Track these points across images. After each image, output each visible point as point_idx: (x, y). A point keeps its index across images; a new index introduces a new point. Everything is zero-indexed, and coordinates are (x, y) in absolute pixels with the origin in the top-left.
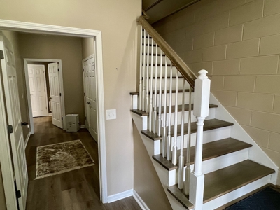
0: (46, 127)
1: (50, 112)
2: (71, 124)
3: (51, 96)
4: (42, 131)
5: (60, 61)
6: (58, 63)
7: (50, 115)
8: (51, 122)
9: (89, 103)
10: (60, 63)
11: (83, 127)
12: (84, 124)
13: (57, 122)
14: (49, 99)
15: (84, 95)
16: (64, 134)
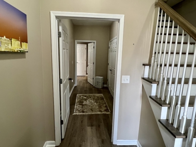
0: (84, 83)
1: (87, 74)
2: (98, 82)
3: (88, 64)
4: (81, 85)
5: (95, 41)
7: (87, 75)
8: (87, 80)
9: (111, 70)
10: (95, 43)
11: (105, 86)
12: (106, 84)
13: (90, 81)
14: (87, 66)
15: (108, 64)
16: (93, 89)
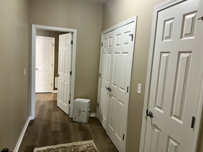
0: (50, 110)
1: (55, 89)
2: (80, 111)
3: (59, 73)
5: (75, 31)
6: (72, 33)
7: (55, 92)
9: (109, 89)
10: (75, 34)
11: (93, 115)
12: (95, 111)
16: (71, 124)
